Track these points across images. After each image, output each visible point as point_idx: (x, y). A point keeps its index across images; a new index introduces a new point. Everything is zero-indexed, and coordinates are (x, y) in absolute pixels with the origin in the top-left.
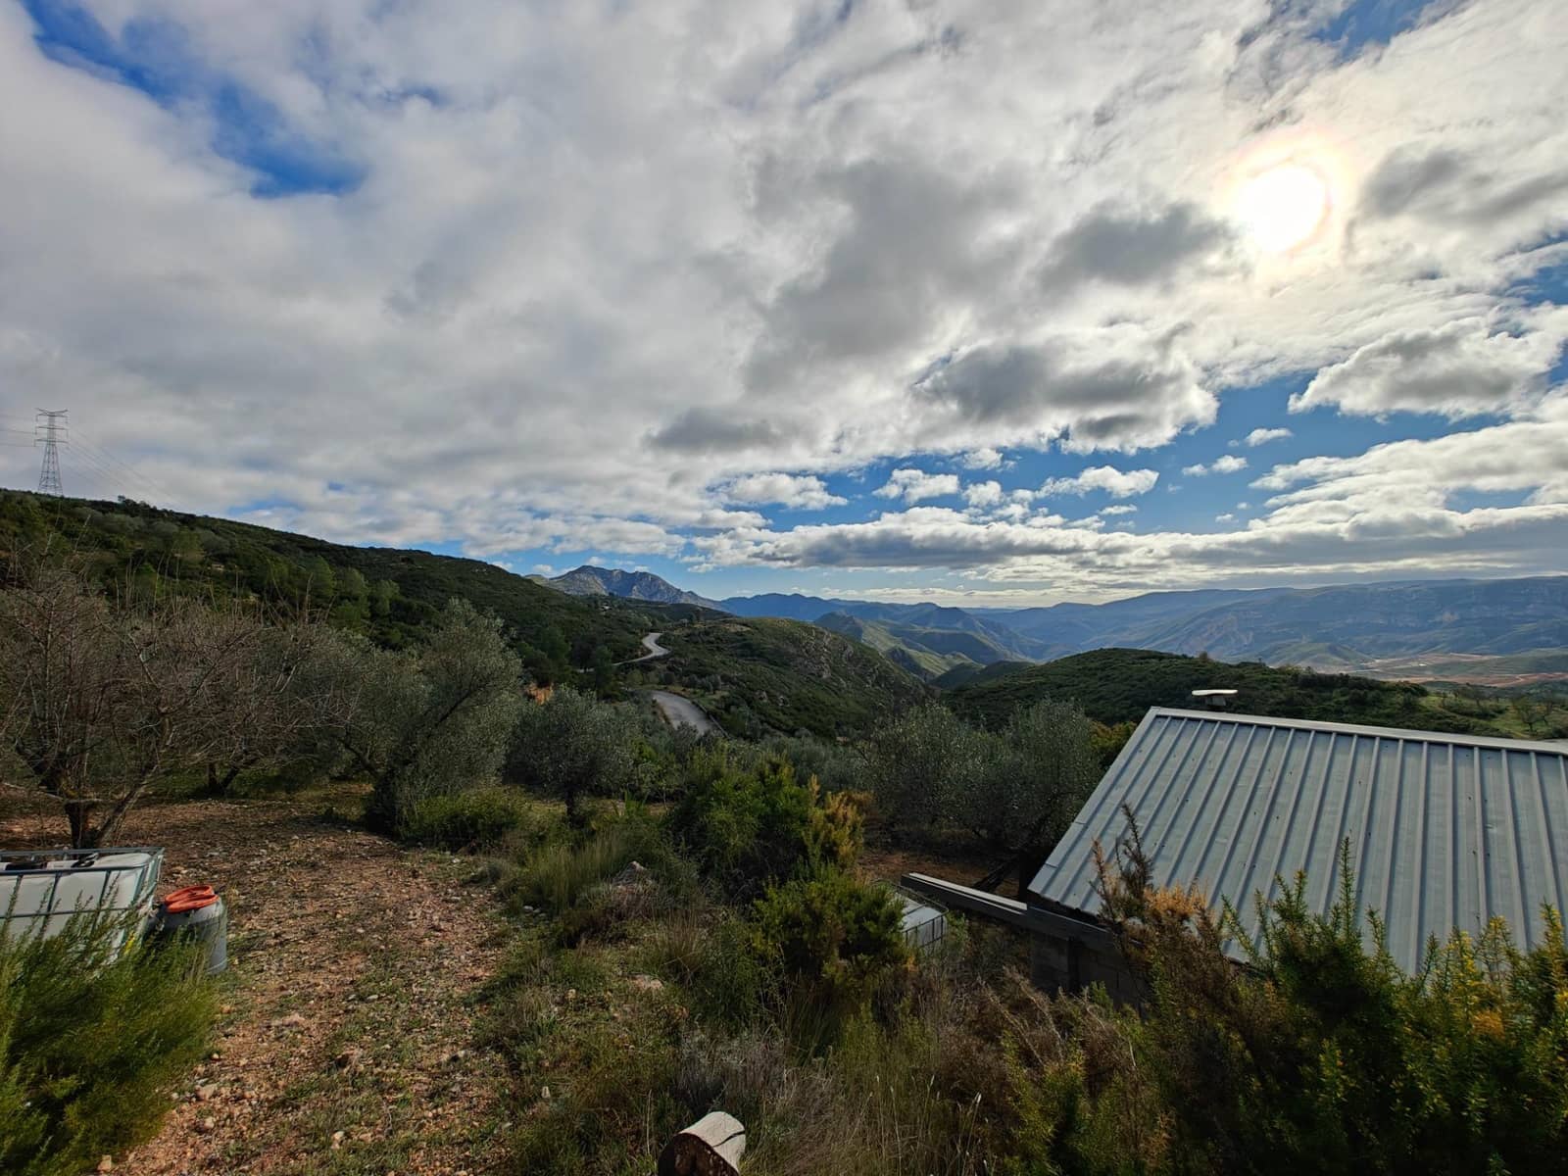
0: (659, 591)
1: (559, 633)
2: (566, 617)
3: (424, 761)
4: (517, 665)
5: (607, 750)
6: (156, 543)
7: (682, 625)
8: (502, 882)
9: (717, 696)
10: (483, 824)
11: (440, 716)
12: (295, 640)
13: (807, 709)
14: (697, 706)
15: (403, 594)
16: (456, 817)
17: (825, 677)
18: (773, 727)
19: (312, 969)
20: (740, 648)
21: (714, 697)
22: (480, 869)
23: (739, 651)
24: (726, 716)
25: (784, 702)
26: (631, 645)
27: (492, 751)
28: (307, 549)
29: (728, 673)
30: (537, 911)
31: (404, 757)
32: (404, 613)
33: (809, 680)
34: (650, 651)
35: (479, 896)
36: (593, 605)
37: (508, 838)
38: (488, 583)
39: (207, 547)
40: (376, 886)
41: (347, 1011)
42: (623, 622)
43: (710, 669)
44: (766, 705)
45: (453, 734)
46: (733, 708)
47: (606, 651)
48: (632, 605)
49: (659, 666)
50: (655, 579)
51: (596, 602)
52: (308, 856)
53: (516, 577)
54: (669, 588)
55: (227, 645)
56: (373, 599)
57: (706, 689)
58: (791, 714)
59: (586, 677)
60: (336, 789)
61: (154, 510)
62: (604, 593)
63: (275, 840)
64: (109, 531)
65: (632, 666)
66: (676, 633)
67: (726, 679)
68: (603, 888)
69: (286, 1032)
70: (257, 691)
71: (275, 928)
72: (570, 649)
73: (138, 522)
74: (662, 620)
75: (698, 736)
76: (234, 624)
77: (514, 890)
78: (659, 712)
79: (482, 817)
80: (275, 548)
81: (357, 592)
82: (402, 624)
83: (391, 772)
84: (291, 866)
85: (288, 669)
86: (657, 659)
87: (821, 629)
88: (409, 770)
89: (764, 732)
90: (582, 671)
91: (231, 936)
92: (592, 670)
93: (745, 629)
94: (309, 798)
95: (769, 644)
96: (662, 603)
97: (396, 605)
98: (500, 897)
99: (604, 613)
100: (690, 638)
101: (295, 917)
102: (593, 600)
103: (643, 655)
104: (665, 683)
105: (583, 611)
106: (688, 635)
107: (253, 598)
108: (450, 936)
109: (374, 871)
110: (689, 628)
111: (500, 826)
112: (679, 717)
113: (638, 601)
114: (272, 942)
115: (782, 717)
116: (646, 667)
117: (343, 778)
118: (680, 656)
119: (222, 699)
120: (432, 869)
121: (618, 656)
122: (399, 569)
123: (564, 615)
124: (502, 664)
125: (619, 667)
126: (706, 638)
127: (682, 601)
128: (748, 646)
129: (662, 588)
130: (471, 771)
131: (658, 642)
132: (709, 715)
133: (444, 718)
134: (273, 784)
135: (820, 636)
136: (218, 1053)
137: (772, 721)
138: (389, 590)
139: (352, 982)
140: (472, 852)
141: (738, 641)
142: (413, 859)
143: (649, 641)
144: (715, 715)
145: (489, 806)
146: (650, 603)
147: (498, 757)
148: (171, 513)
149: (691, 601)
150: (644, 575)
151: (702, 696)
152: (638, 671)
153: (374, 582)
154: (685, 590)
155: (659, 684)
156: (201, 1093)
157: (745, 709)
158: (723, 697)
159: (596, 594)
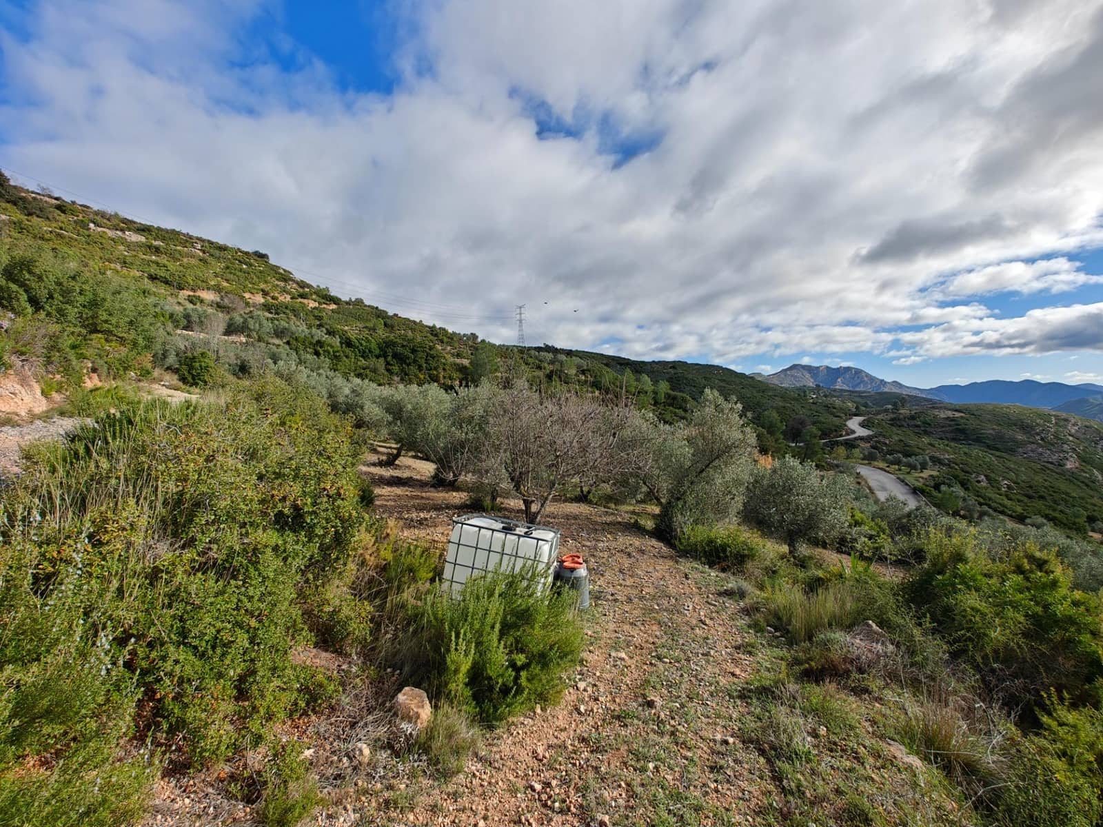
0: (862, 382)
1: (775, 415)
2: (780, 404)
3: (690, 499)
4: (752, 439)
5: (824, 510)
6: (557, 366)
7: (886, 411)
8: (747, 600)
9: (926, 474)
10: (730, 552)
11: (698, 470)
12: (618, 416)
13: (1042, 497)
14: (903, 481)
15: (671, 389)
16: (712, 542)
17: (1069, 465)
18: (995, 510)
19: (631, 624)
20: (951, 432)
21: (921, 475)
22: (730, 585)
23: (948, 435)
24: (935, 493)
25: (1009, 487)
26: (837, 426)
27: (733, 499)
28: (621, 364)
29: (937, 454)
30: (778, 634)
31: (677, 496)
32: (672, 401)
33: (1044, 469)
34: (853, 432)
35: (731, 605)
36: (803, 394)
37: (749, 566)
38: (724, 381)
39: (579, 367)
40: (663, 578)
41: (651, 664)
42: (829, 408)
43: (917, 450)
44: (986, 488)
45: (707, 483)
46: (943, 488)
47: (814, 430)
48: (835, 394)
49: (862, 444)
50: (861, 371)
51: (805, 392)
52: (626, 548)
53: (742, 375)
54: (872, 379)
55: (586, 418)
56: (655, 393)
57: (913, 467)
58: (1019, 501)
59: (797, 450)
60: (638, 508)
61: (557, 349)
62: (811, 384)
63: (610, 533)
64: (540, 361)
65: (837, 443)
66: (880, 417)
67: (936, 461)
68: (839, 636)
69: (618, 663)
70: (600, 445)
71: (611, 590)
72: (784, 427)
73: (550, 356)
74: (866, 405)
75: (907, 509)
76: (588, 407)
77: (757, 610)
78: (863, 483)
79: (729, 547)
80: (607, 365)
81: (646, 388)
82: (671, 408)
83: (669, 503)
84: (618, 551)
85: (615, 434)
86: (861, 438)
87: (1064, 415)
88: (680, 504)
89: (982, 514)
90: (794, 445)
91: (591, 587)
92: (801, 444)
93: (958, 415)
94: (625, 512)
95: (989, 430)
96: (864, 392)
97: (668, 396)
98: (747, 611)
99: (811, 401)
100: (895, 422)
101: (621, 585)
102: (803, 391)
103: (848, 435)
104: (869, 459)
105: (794, 399)
106: (892, 420)
107: (597, 393)
108: (713, 631)
109: (663, 567)
110: (893, 413)
111: (743, 556)
112: (884, 489)
113: (842, 390)
114: (610, 598)
115: (1007, 502)
116: (851, 445)
117: (642, 502)
118: (884, 436)
119: (584, 449)
120: (698, 576)
121: (824, 434)
122: (668, 373)
123: (779, 403)
124: (741, 436)
125: (824, 443)
126: (912, 423)
127: (886, 390)
128: (962, 431)
129: (866, 379)
130: (721, 511)
131: (862, 425)
132: (915, 491)
133: (702, 471)
134: (609, 498)
135: (1062, 423)
136: (586, 661)
137: (994, 505)
138: (664, 387)
139: (653, 643)
140: (723, 570)
141: (950, 426)
142: (686, 565)
143: (854, 424)
144: (923, 492)
145: (734, 540)
146: (853, 392)
147: (738, 503)
148: (563, 350)
149: (894, 390)
150: (848, 369)
151: (909, 473)
152: (843, 448)
153: (655, 382)
154: (889, 379)
155: (863, 459)
156: (578, 685)
157: (958, 490)
158: (931, 476)
159: (805, 386)
